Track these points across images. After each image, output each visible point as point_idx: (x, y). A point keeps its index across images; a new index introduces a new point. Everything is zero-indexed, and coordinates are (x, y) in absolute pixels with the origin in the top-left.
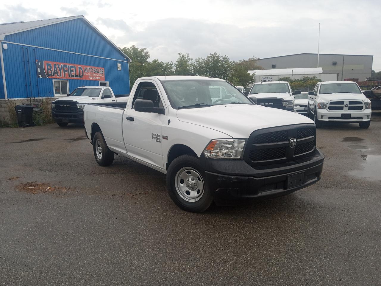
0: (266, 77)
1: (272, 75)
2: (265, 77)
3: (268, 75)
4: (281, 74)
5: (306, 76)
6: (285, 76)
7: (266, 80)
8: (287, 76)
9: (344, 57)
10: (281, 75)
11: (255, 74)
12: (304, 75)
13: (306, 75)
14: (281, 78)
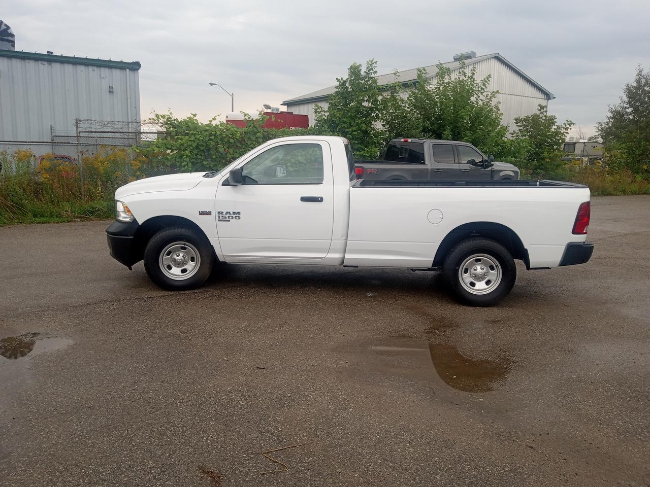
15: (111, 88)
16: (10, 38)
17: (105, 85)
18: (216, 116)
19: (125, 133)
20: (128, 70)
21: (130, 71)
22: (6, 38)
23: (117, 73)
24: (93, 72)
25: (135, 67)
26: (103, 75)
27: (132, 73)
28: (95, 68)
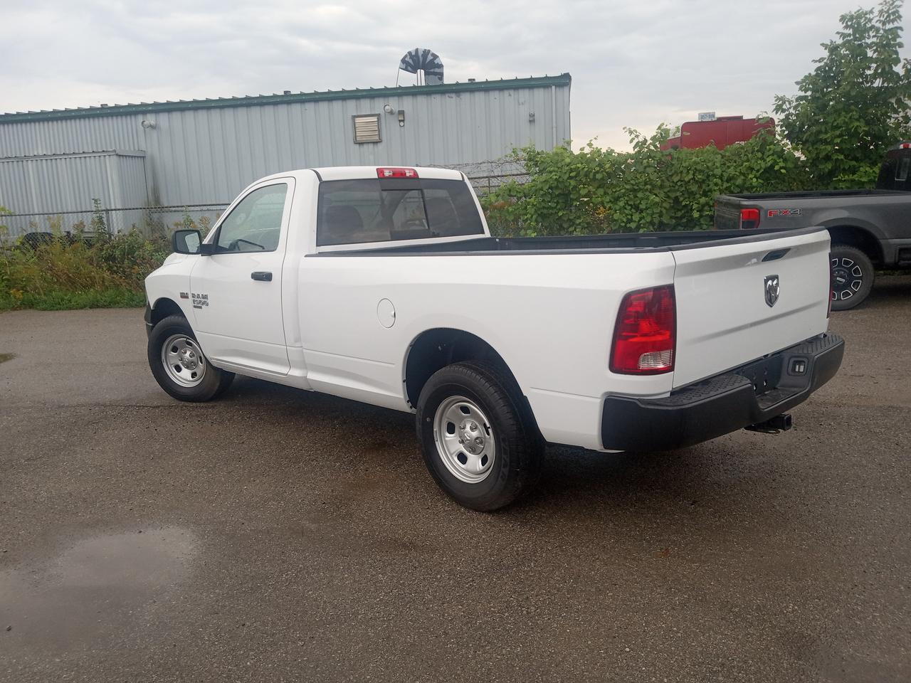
15: (532, 116)
16: (437, 70)
17: (524, 112)
18: (591, 141)
19: (475, 178)
20: (553, 87)
21: (558, 89)
22: (432, 70)
23: (539, 94)
24: (509, 98)
25: (564, 81)
26: (521, 100)
27: (559, 91)
28: (512, 92)
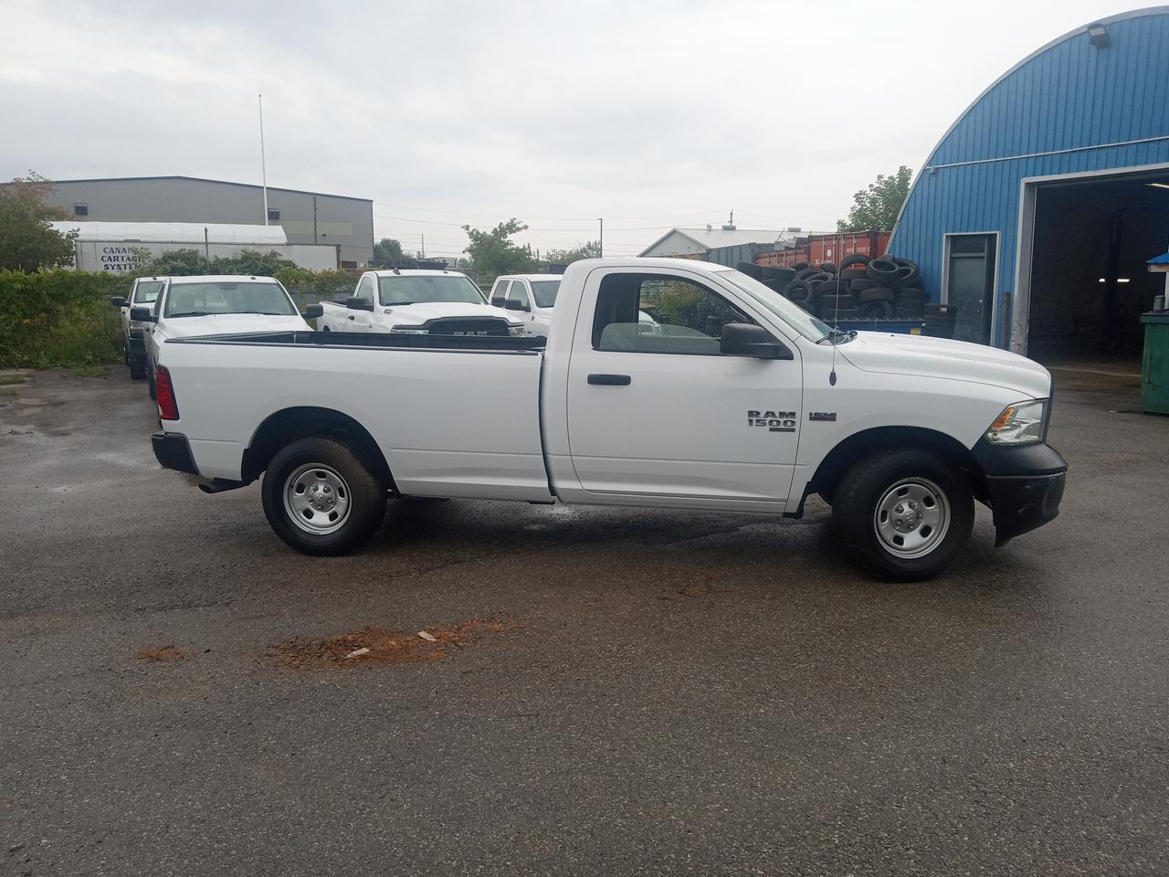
0: (118, 245)
1: (138, 241)
2: (114, 246)
3: (126, 241)
4: (170, 240)
5: (250, 249)
6: (183, 246)
7: (118, 255)
8: (188, 248)
9: (315, 199)
10: (168, 243)
11: (77, 236)
12: (242, 247)
13: (247, 247)
14: (170, 251)
